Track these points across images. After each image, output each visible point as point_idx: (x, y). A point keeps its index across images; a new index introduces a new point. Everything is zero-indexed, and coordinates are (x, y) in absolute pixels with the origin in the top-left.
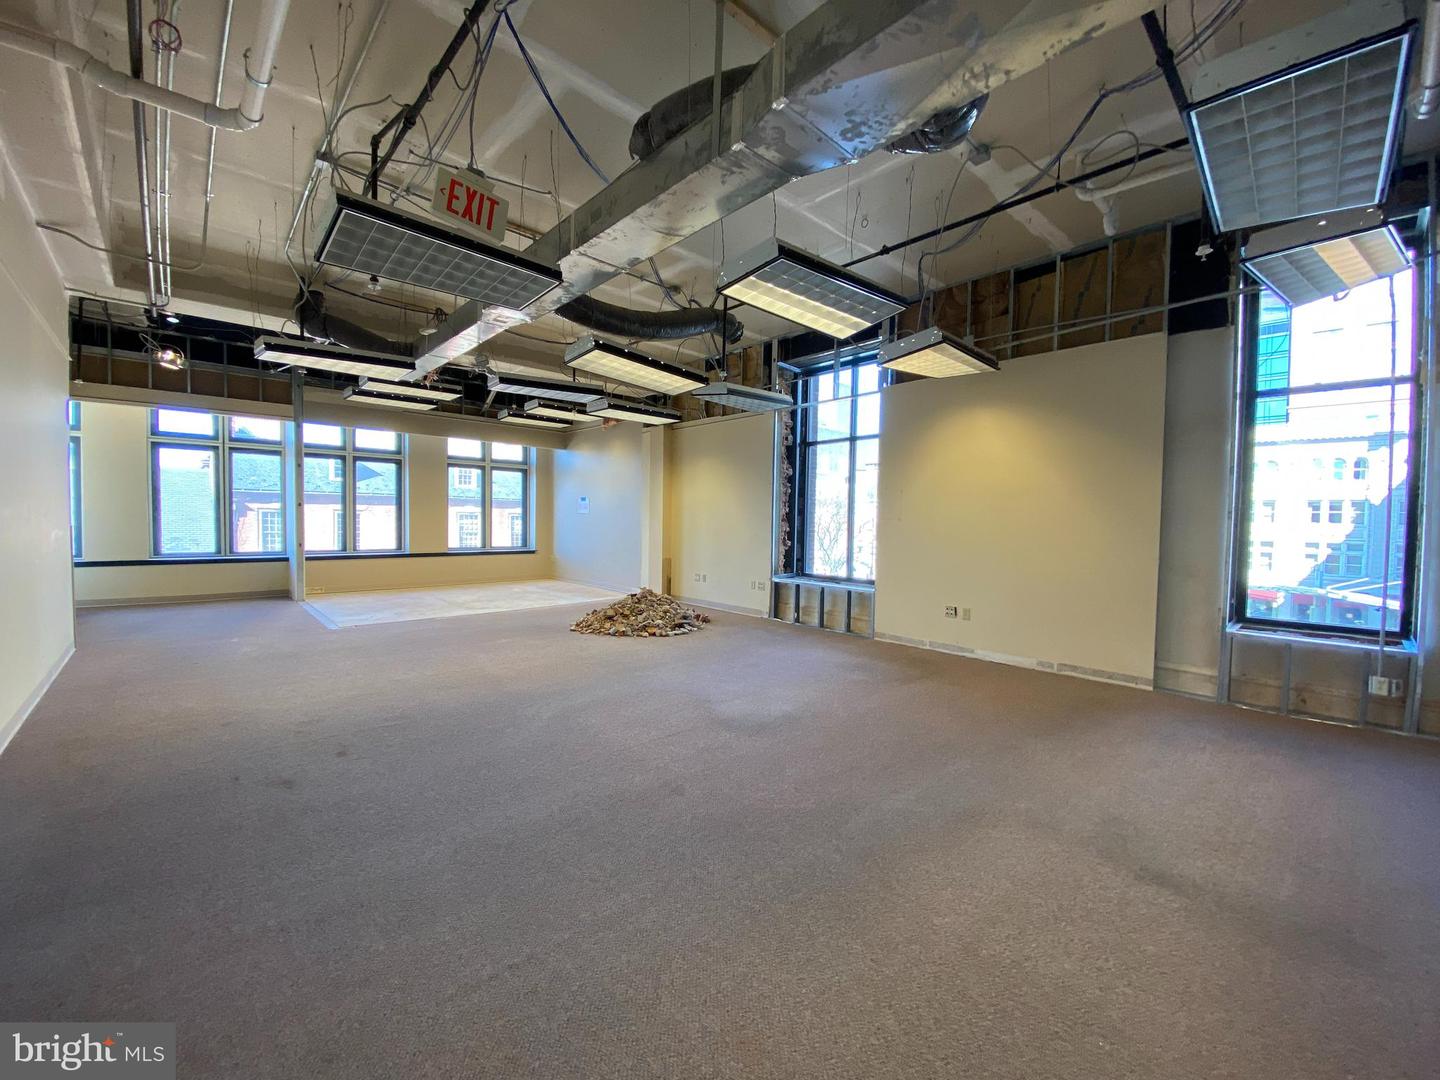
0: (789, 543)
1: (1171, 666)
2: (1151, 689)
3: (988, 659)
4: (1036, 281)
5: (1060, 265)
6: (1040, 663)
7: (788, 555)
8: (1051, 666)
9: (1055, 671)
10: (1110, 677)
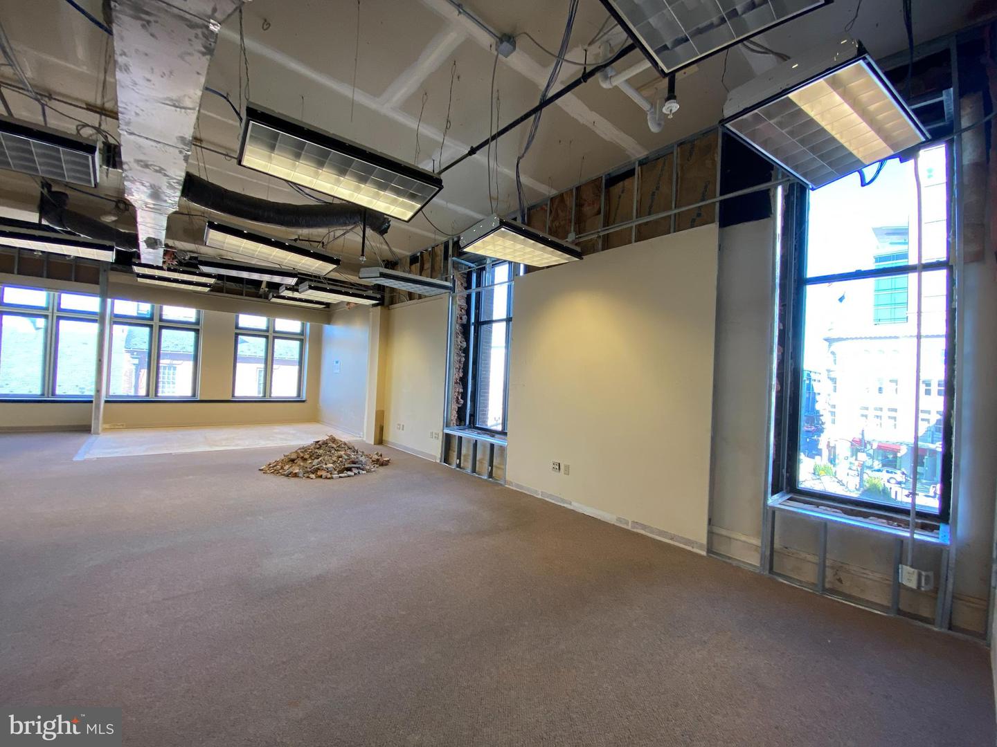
0: (462, 401)
1: (724, 532)
2: (704, 553)
3: (581, 511)
4: (621, 184)
5: (638, 170)
6: (619, 519)
7: (461, 412)
8: (627, 523)
9: (629, 527)
10: (672, 539)
